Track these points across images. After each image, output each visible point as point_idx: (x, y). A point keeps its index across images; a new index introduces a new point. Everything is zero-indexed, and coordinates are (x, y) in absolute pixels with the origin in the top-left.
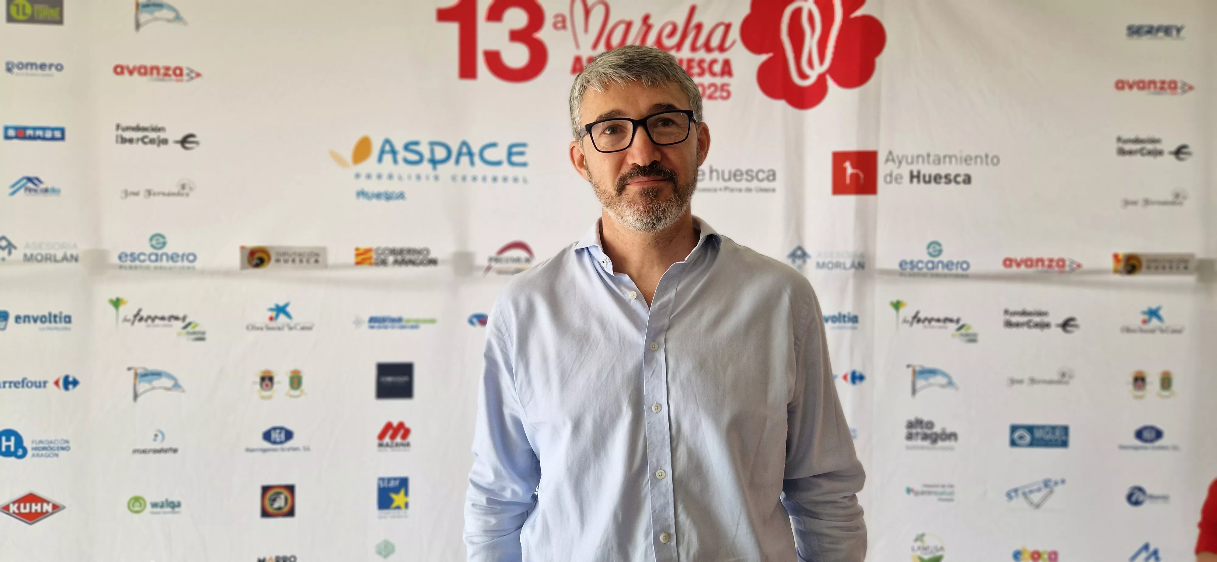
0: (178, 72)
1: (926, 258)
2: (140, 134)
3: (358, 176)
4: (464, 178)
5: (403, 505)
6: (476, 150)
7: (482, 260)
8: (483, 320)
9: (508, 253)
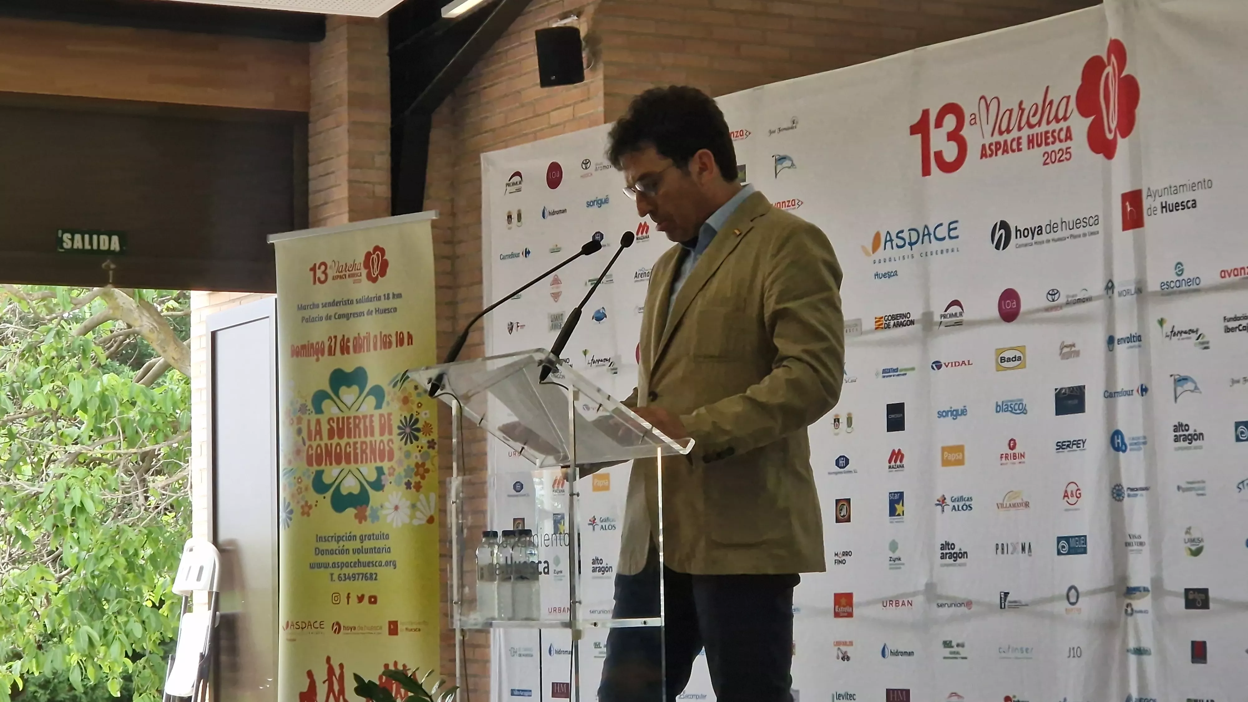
0: (792, 205)
1: (1176, 278)
3: (875, 262)
4: (926, 254)
5: (901, 514)
6: (932, 231)
7: (937, 318)
8: (938, 365)
9: (950, 311)
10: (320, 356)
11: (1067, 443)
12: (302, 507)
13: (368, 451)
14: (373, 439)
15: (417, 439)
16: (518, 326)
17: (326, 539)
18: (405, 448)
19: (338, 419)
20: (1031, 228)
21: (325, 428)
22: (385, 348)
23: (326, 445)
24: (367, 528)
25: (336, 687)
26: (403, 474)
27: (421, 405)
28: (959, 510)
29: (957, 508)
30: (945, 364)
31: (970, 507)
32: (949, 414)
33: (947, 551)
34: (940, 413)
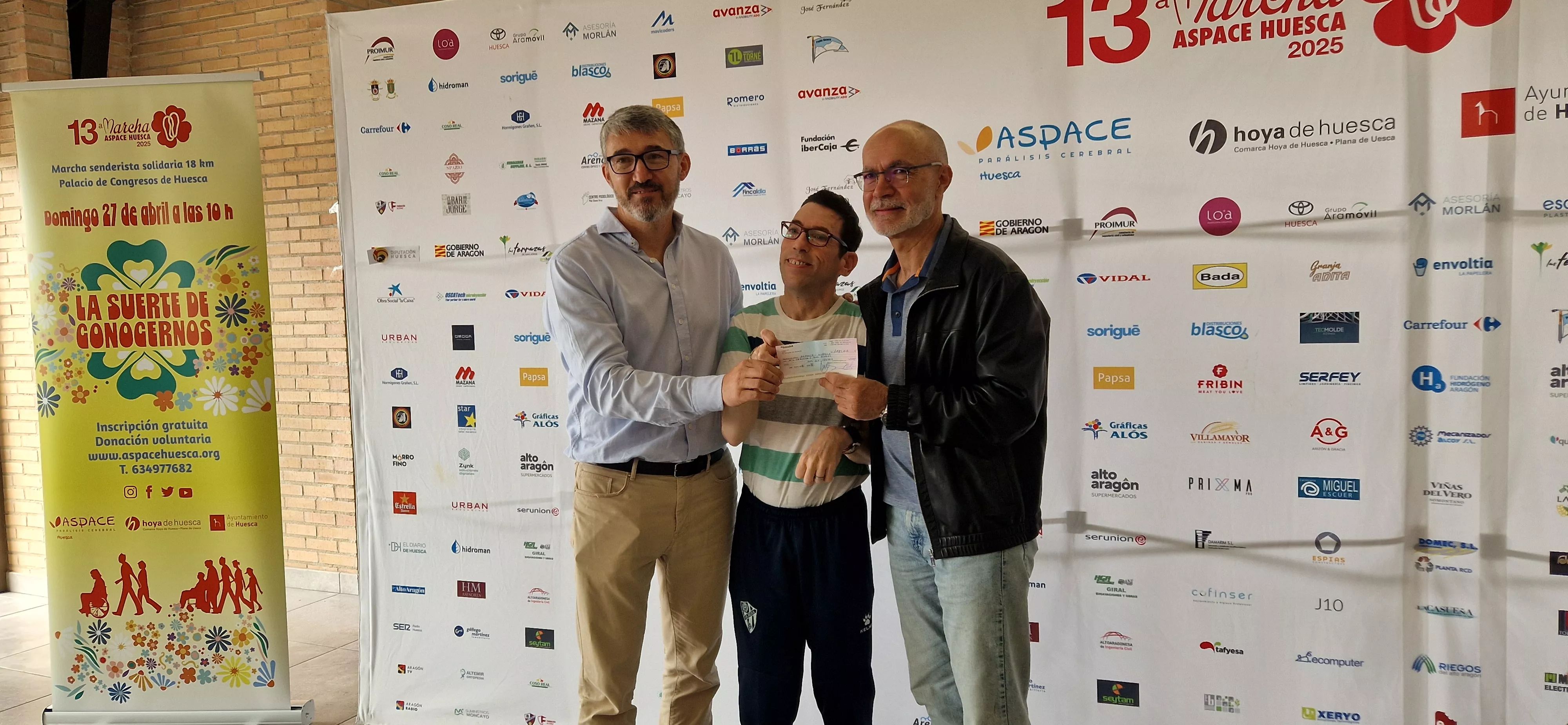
0: (843, 91)
2: (817, 143)
3: (981, 161)
4: (1072, 155)
7: (1088, 226)
8: (1090, 278)
9: (1112, 219)
10: (91, 225)
11: (1320, 375)
12: (74, 393)
13: (172, 332)
14: (179, 320)
15: (244, 321)
16: (393, 207)
17: (112, 428)
18: (228, 331)
19: (123, 296)
20: (1263, 131)
21: (104, 307)
22: (192, 220)
23: (107, 325)
24: (172, 415)
25: (135, 587)
26: (226, 359)
27: (249, 284)
28: (1123, 436)
29: (1120, 435)
30: (1101, 277)
31: (1144, 435)
32: (1108, 332)
33: (1103, 480)
34: (1091, 330)
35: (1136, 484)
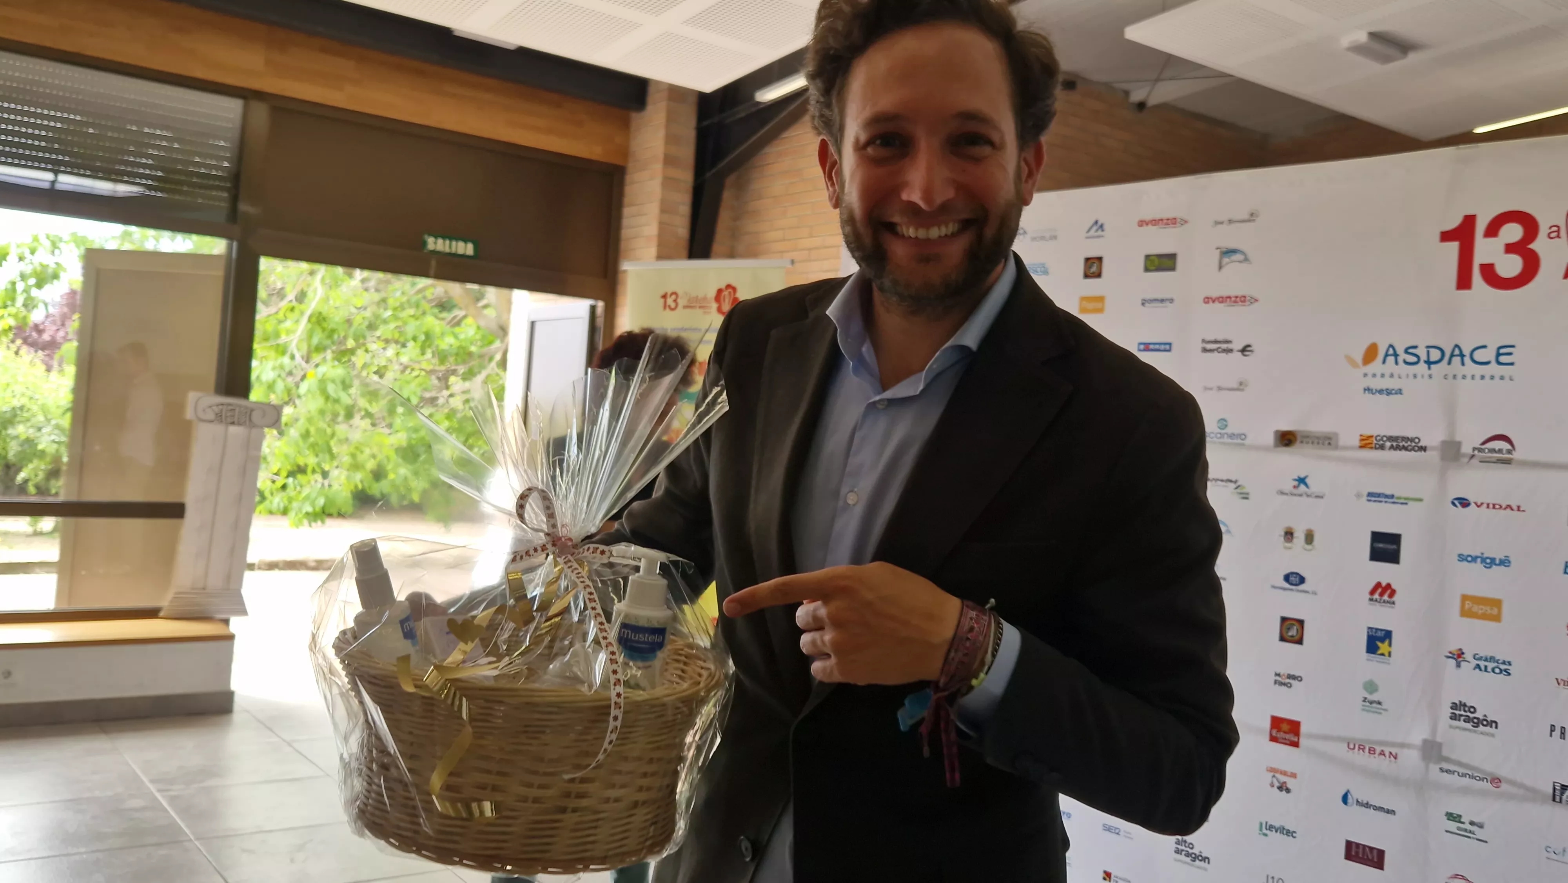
0: (1243, 300)
2: (1216, 346)
3: (1365, 375)
4: (1455, 377)
5: (1387, 654)
6: (1467, 352)
7: (1467, 449)
8: (1464, 503)
9: (1491, 445)
28: (1486, 670)
29: (1483, 668)
30: (1476, 503)
31: (1507, 672)
32: (1479, 560)
33: (1462, 713)
34: (1461, 556)
35: (1496, 722)
